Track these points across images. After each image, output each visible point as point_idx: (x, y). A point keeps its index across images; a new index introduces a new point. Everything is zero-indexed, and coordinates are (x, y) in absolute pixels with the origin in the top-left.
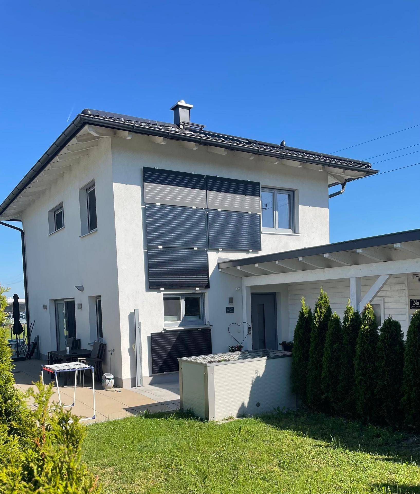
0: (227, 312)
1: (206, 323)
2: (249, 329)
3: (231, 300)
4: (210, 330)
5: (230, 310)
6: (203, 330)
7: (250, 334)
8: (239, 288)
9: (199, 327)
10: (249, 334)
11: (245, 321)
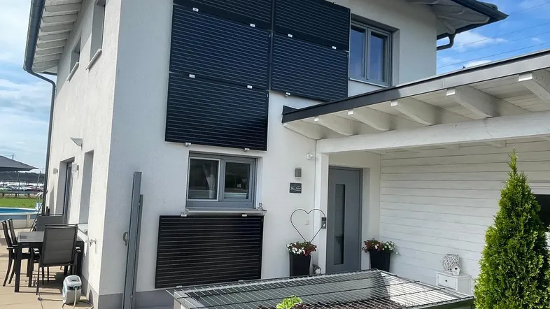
0: (291, 191)
1: (257, 206)
2: (324, 219)
3: (298, 173)
4: (262, 217)
5: (295, 188)
6: (250, 217)
7: (325, 228)
8: (311, 155)
9: (246, 212)
10: (322, 227)
11: (318, 206)
